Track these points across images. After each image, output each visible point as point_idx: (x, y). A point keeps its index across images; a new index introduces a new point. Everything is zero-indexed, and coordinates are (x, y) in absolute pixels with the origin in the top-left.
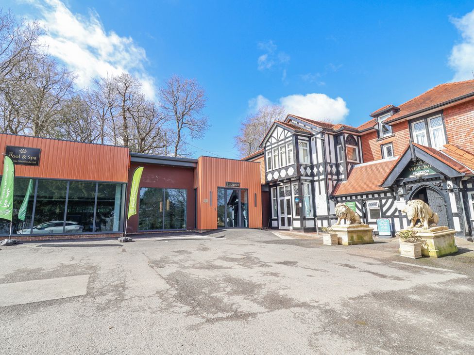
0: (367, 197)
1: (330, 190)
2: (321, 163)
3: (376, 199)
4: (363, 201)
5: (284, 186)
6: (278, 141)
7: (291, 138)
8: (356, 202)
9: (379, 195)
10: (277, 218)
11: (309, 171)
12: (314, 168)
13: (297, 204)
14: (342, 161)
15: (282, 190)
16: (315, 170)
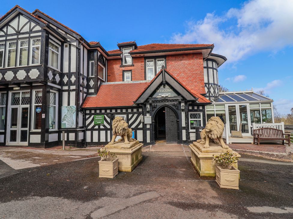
0: (116, 111)
1: (81, 102)
2: (73, 73)
3: (124, 113)
4: (112, 114)
5: (21, 92)
6: (18, 33)
7: (40, 34)
8: (105, 116)
9: (127, 111)
10: (3, 131)
11: (58, 78)
12: (64, 76)
13: (38, 115)
14: (93, 76)
15: (17, 96)
16: (66, 79)
